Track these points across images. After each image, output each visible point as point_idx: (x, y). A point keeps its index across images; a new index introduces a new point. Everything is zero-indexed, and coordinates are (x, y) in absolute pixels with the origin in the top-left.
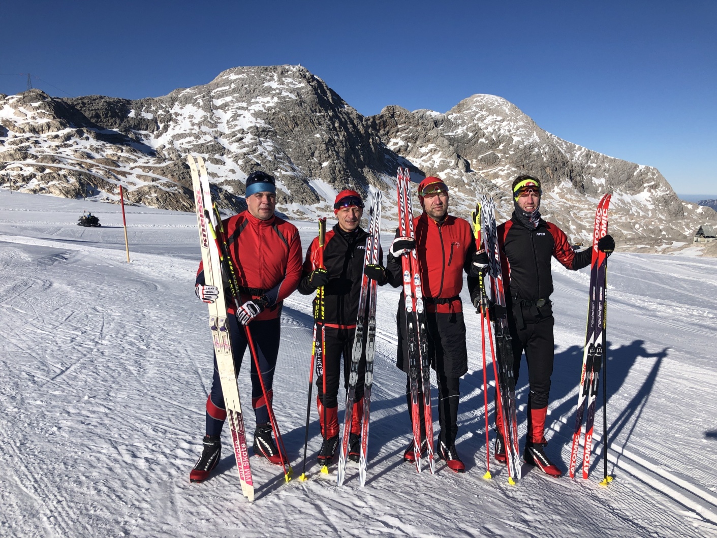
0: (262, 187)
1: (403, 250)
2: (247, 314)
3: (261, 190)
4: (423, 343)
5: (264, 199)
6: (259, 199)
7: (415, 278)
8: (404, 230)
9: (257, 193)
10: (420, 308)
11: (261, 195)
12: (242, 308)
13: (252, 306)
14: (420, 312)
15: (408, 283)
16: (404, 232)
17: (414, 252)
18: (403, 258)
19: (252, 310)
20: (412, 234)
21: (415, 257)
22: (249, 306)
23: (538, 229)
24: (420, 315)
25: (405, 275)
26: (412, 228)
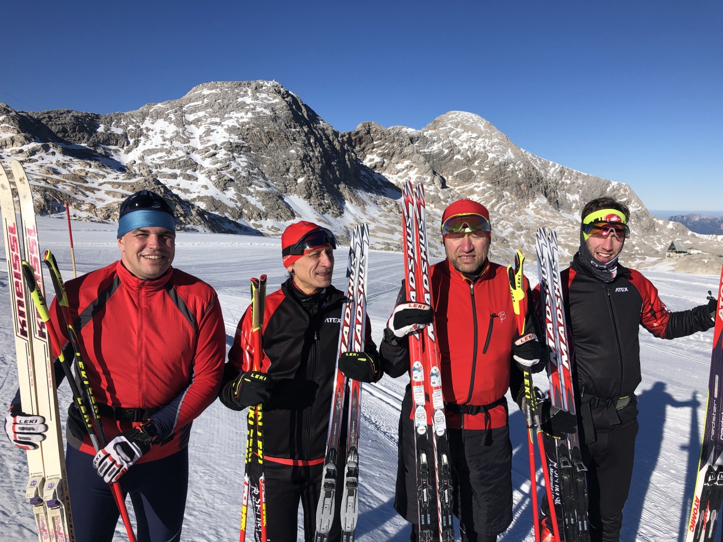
0: (148, 219)
1: (411, 326)
2: (114, 462)
3: (146, 223)
4: (446, 487)
5: (152, 240)
6: (141, 239)
7: (433, 375)
8: (413, 290)
9: (138, 229)
10: (440, 428)
11: (145, 234)
12: (104, 452)
13: (124, 446)
14: (440, 434)
15: (419, 384)
16: (413, 294)
17: (430, 328)
18: (411, 338)
19: (124, 455)
20: (427, 296)
21: (432, 336)
22: (118, 448)
23: (617, 281)
24: (440, 439)
25: (415, 369)
26: (427, 287)
